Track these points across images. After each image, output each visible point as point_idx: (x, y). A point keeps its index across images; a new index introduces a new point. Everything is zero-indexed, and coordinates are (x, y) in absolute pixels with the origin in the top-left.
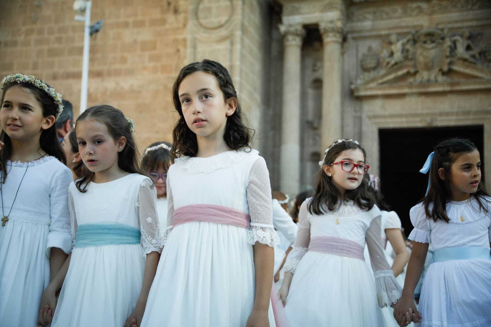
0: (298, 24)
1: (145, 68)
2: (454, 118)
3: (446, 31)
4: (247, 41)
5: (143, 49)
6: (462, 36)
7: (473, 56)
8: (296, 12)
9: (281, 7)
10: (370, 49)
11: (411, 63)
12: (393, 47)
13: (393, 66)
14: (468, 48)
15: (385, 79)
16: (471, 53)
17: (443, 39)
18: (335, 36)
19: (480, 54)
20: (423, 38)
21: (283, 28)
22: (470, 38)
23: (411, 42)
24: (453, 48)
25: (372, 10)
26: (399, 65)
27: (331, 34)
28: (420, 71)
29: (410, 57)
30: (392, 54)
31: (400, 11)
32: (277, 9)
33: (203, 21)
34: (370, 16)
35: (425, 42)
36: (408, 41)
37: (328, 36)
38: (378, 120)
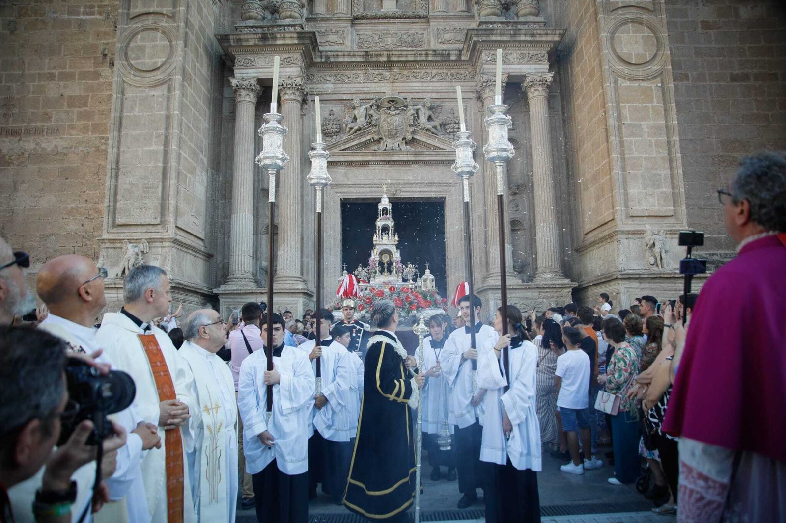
0: (253, 78)
1: (72, 127)
2: (418, 189)
3: (408, 100)
4: (189, 90)
5: (71, 105)
6: (424, 106)
7: (435, 127)
8: (251, 65)
9: (233, 60)
10: (331, 113)
11: (375, 129)
12: (356, 112)
13: (355, 132)
14: (430, 118)
15: (347, 146)
16: (433, 123)
17: (406, 106)
18: (294, 93)
19: (441, 125)
20: (387, 105)
21: (234, 82)
22: (431, 109)
23: (374, 107)
24: (416, 117)
25: (333, 73)
26: (362, 131)
27: (289, 92)
28: (384, 139)
29: (374, 122)
30: (355, 119)
31: (362, 75)
32: (228, 63)
33: (132, 62)
34: (332, 79)
35: (389, 109)
36: (371, 107)
37: (285, 93)
38: (340, 190)
